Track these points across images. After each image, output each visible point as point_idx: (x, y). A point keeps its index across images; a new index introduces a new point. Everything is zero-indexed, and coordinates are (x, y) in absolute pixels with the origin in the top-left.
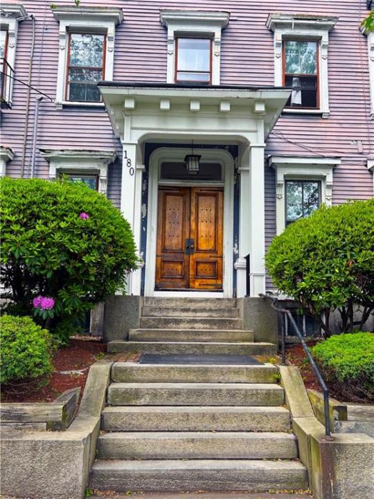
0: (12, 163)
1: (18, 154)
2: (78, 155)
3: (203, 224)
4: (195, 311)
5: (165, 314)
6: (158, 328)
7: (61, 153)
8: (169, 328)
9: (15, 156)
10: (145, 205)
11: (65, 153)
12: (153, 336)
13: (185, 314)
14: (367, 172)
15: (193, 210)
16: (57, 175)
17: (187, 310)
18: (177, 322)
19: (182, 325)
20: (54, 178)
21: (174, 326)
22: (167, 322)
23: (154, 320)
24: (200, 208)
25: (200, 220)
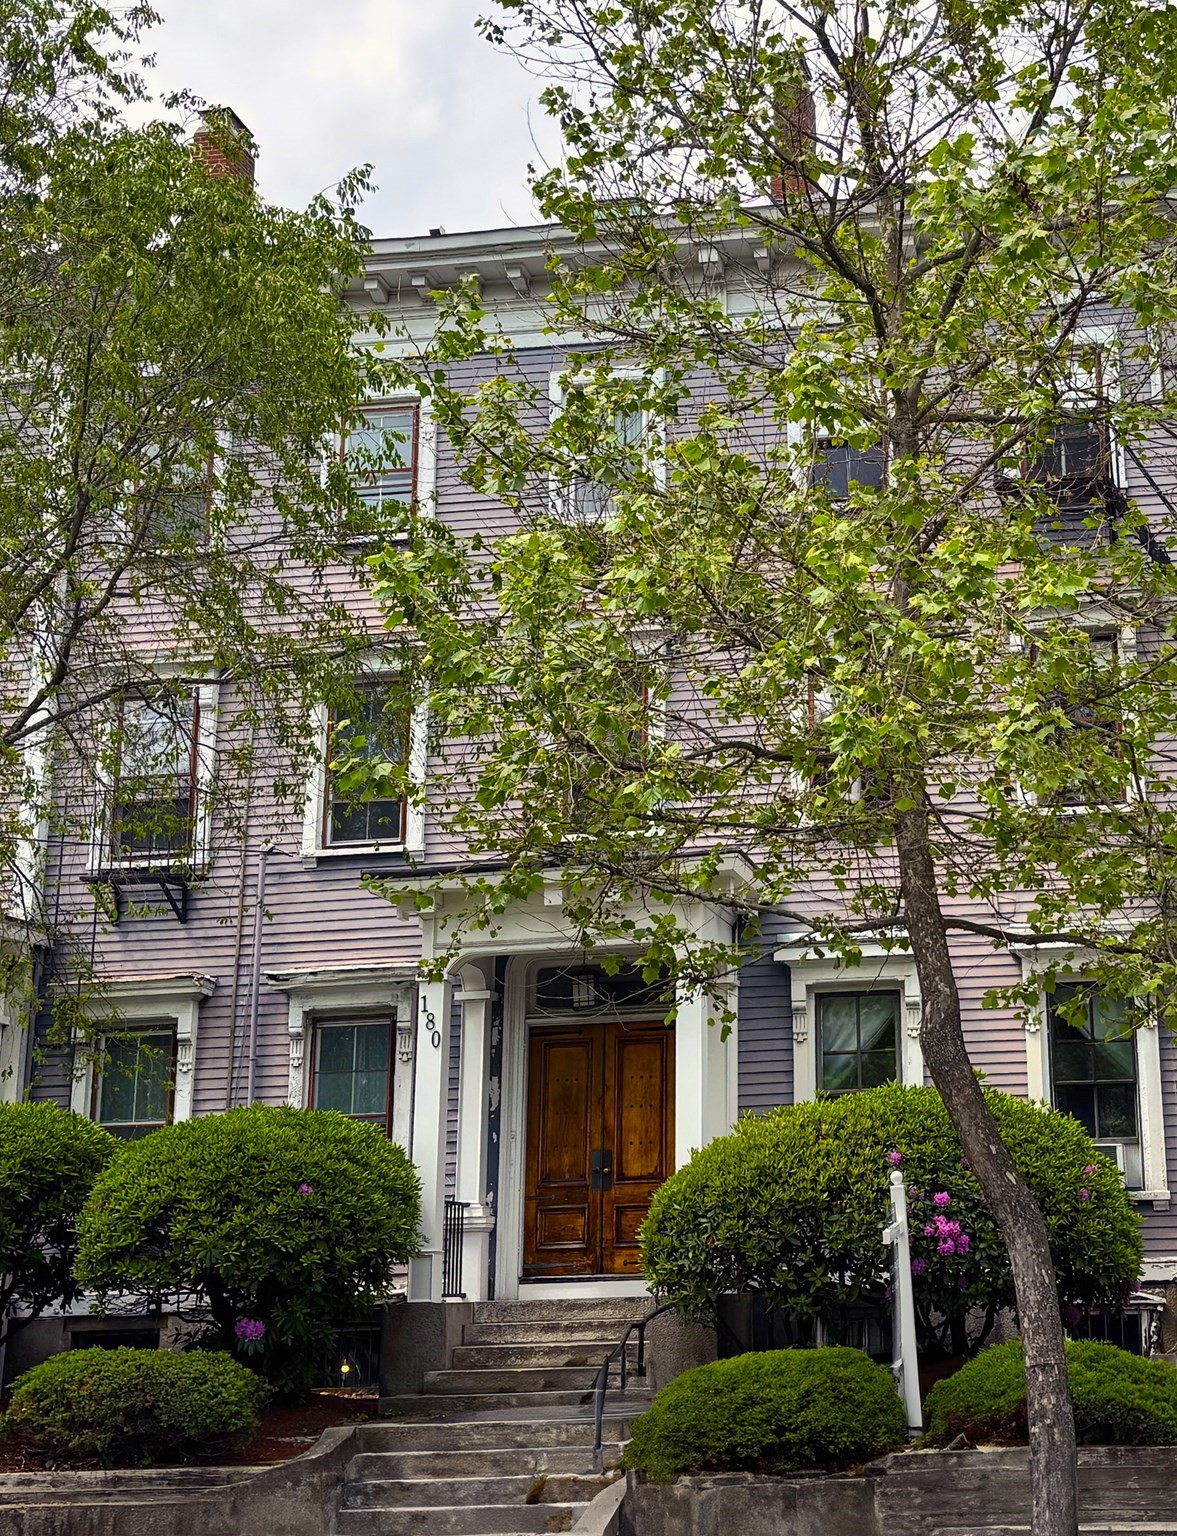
0: (211, 1003)
1: (222, 982)
2: (347, 979)
3: (635, 1112)
4: (570, 1329)
5: (509, 1338)
6: (486, 1367)
7: (311, 978)
8: (509, 1366)
9: (217, 987)
10: (495, 1079)
11: (319, 977)
12: (469, 1383)
13: (550, 1337)
14: (1010, 960)
15: (611, 1081)
16: (305, 1027)
17: (554, 1328)
18: (526, 1353)
19: (534, 1361)
20: (299, 1034)
21: (519, 1362)
22: (505, 1354)
23: (479, 1351)
24: (628, 1074)
25: (626, 1104)
